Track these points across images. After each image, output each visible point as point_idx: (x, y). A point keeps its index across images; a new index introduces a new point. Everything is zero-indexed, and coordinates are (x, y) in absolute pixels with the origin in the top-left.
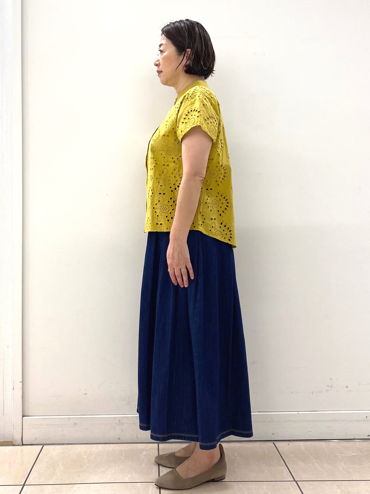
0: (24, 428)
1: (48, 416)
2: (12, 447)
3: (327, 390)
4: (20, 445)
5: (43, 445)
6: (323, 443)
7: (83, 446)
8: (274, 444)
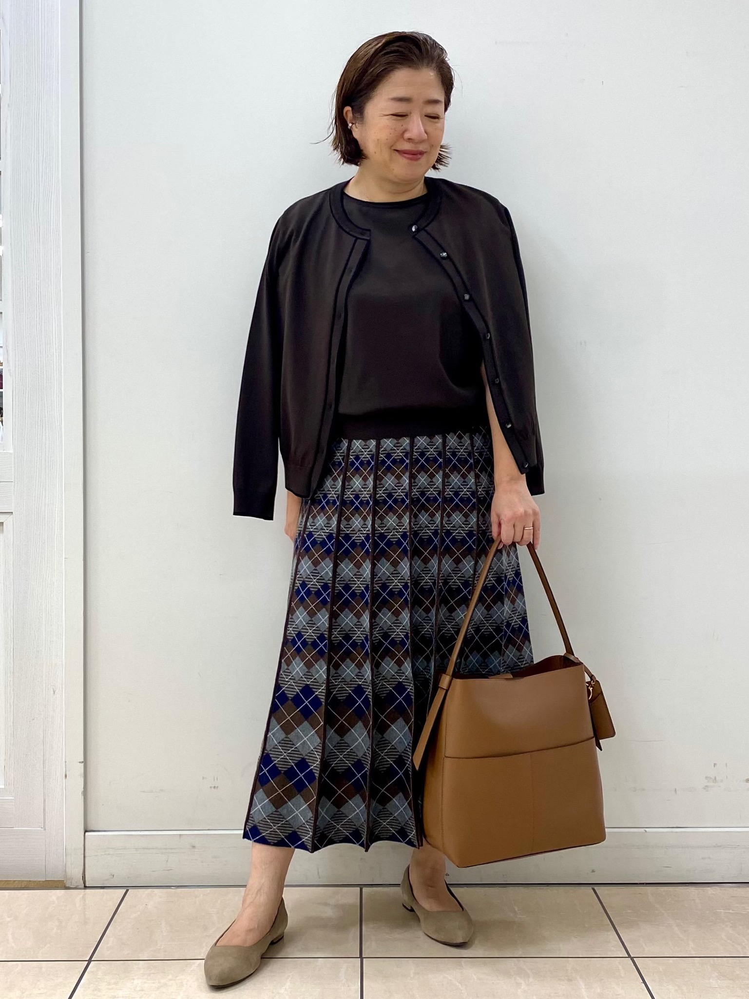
0: (87, 854)
1: (139, 832)
2: (63, 892)
3: (707, 786)
4: (80, 887)
5: (127, 888)
6: (692, 890)
7: (209, 891)
8: (594, 890)
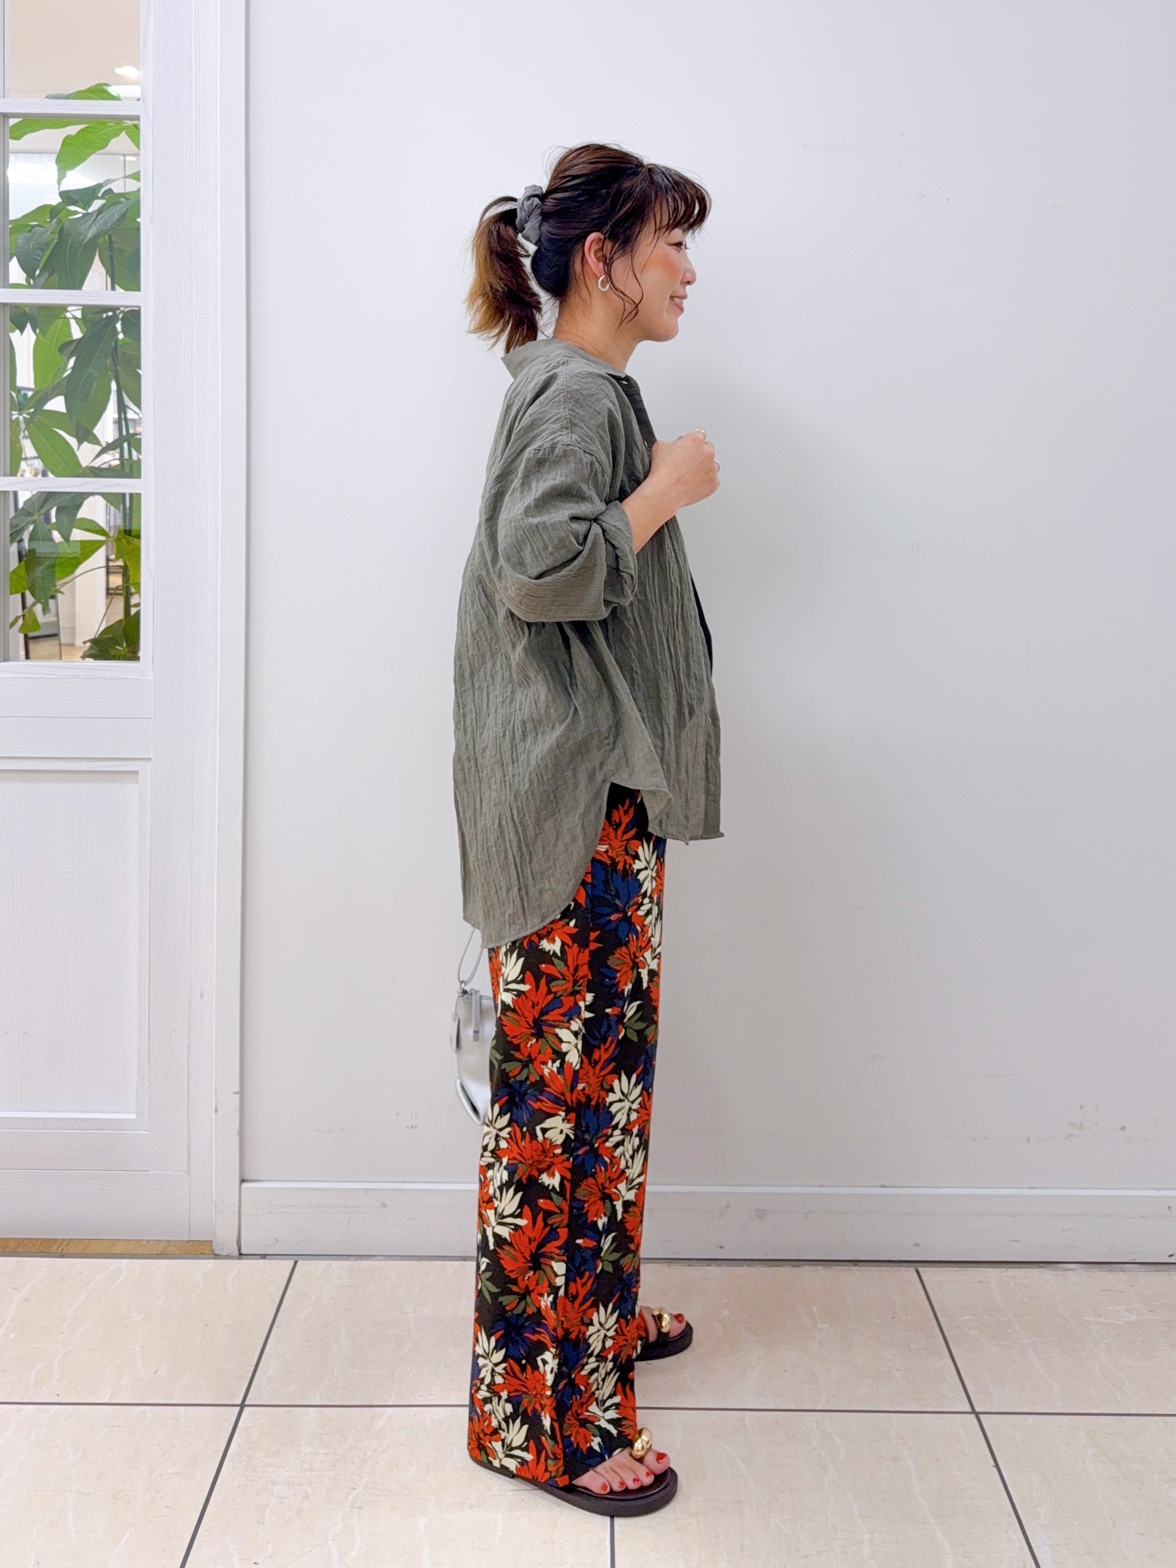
0: (243, 1212)
1: (312, 1183)
2: (212, 1262)
3: (1070, 1135)
4: (233, 1255)
5: (296, 1258)
6: (1048, 1276)
7: (403, 1267)
8: (915, 1269)
